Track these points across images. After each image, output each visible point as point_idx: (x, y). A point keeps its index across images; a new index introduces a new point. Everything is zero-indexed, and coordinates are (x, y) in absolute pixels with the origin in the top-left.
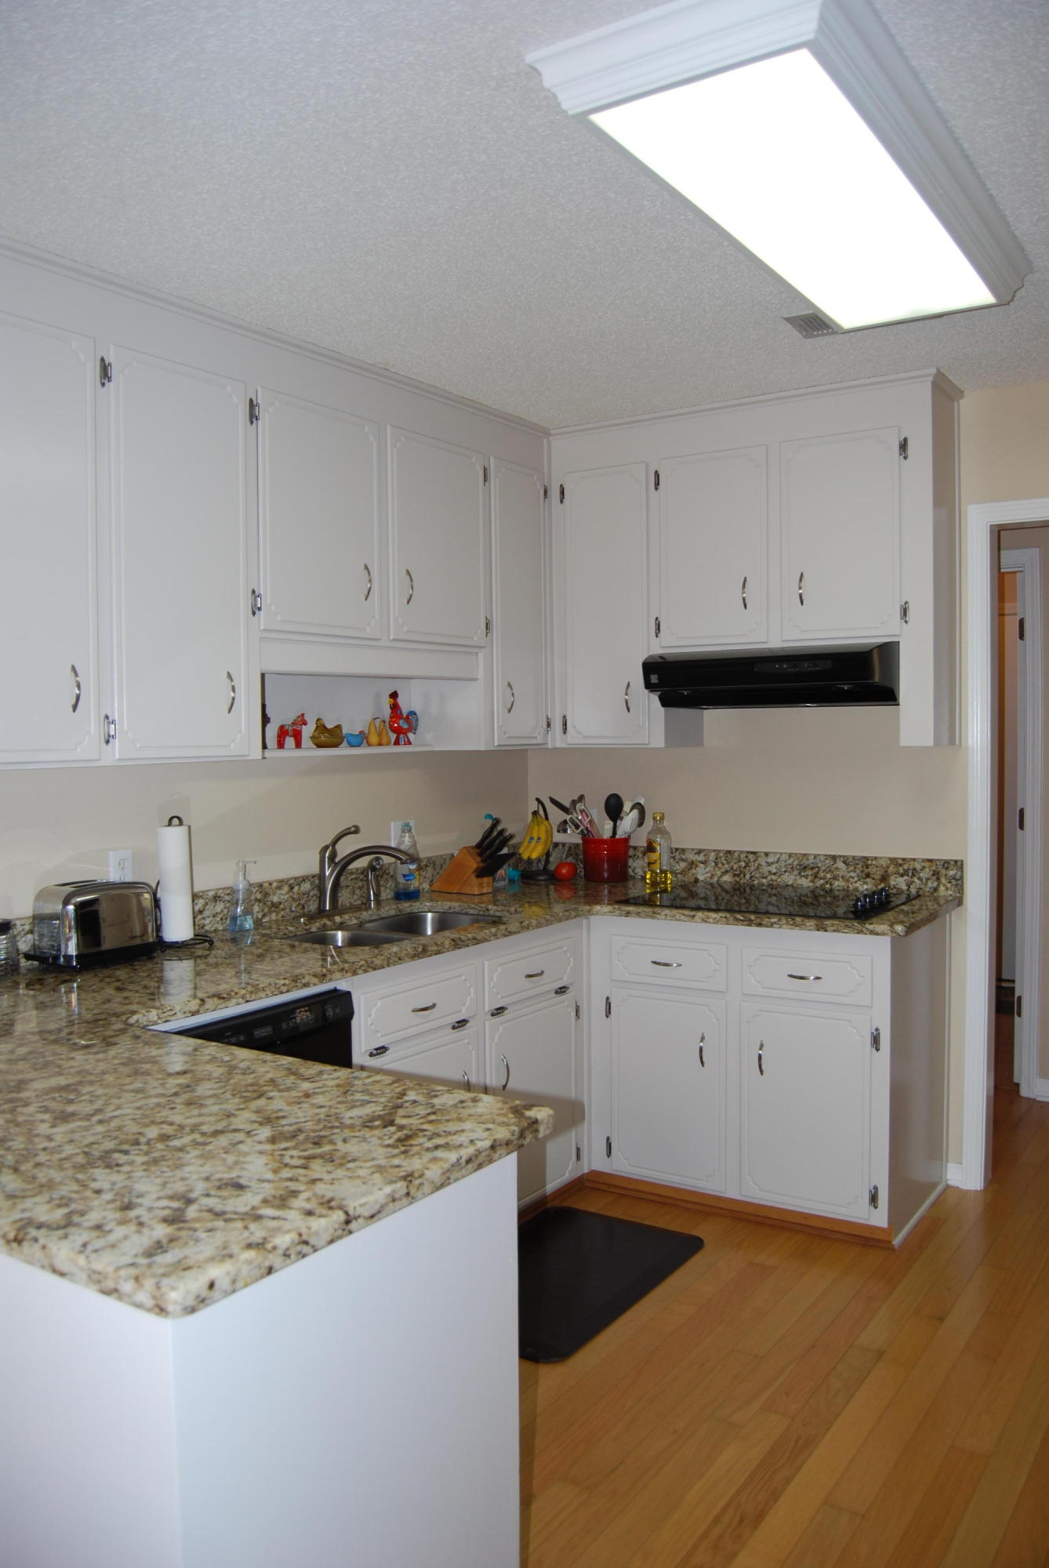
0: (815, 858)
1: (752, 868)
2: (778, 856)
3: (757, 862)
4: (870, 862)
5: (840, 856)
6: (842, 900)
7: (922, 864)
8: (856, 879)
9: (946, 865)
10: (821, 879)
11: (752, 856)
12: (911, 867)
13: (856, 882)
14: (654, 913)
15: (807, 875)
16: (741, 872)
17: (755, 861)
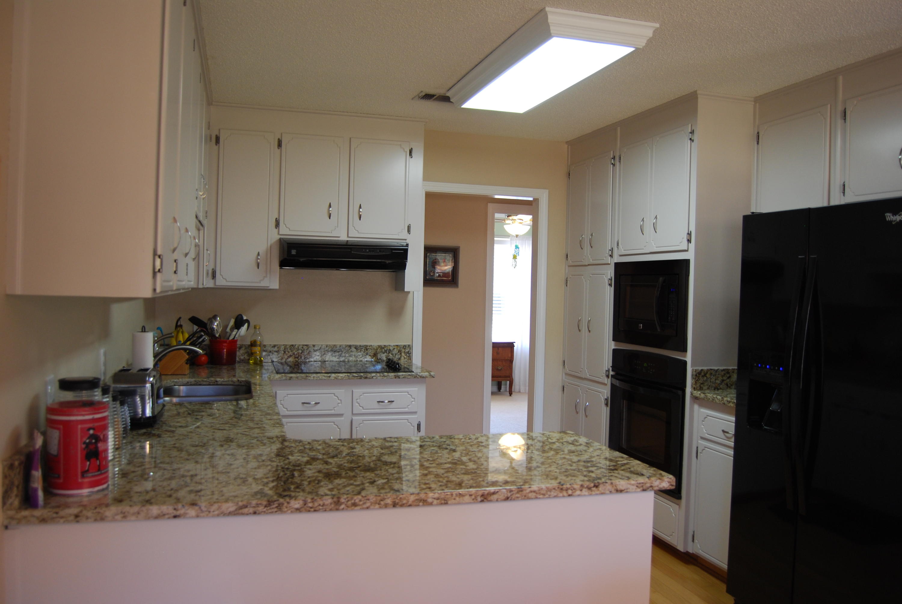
0: (340, 346)
1: (306, 353)
2: (320, 346)
3: (308, 350)
4: (368, 347)
5: (353, 345)
6: (354, 366)
7: (393, 347)
8: (361, 356)
9: (404, 347)
10: (343, 357)
11: (305, 347)
12: (388, 349)
13: (361, 358)
14: (307, 376)
15: (336, 355)
16: (299, 355)
17: (307, 350)
